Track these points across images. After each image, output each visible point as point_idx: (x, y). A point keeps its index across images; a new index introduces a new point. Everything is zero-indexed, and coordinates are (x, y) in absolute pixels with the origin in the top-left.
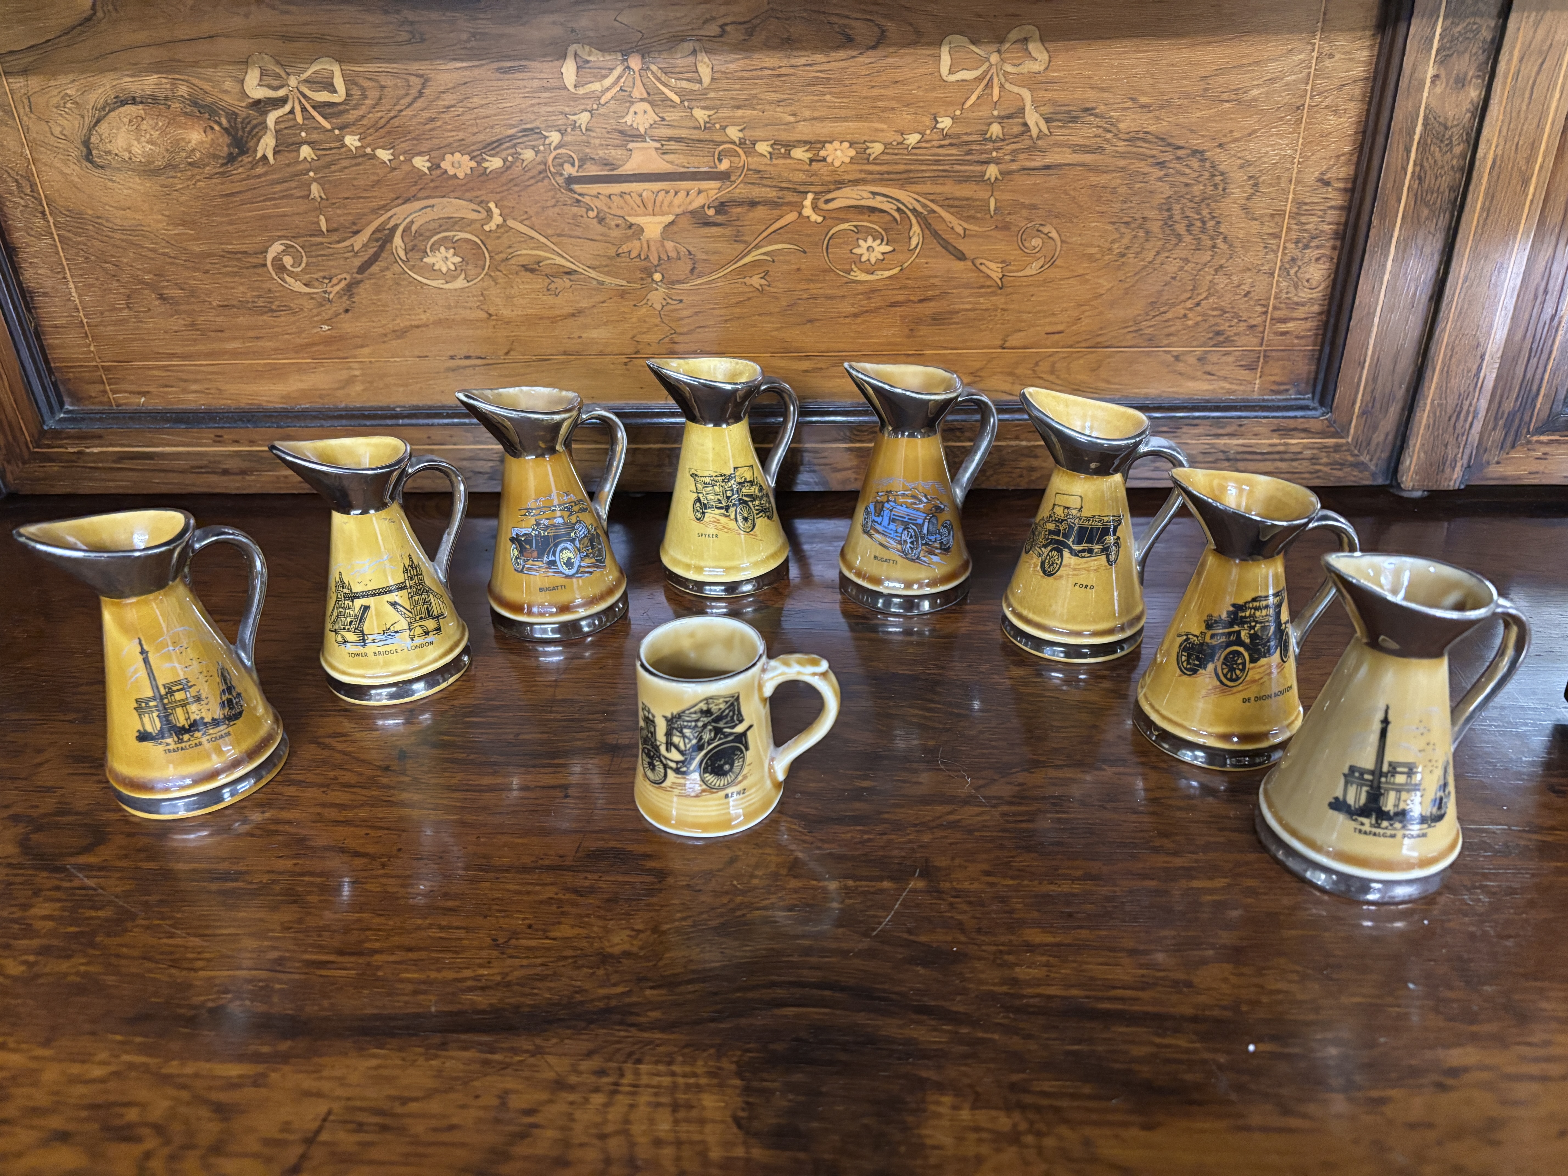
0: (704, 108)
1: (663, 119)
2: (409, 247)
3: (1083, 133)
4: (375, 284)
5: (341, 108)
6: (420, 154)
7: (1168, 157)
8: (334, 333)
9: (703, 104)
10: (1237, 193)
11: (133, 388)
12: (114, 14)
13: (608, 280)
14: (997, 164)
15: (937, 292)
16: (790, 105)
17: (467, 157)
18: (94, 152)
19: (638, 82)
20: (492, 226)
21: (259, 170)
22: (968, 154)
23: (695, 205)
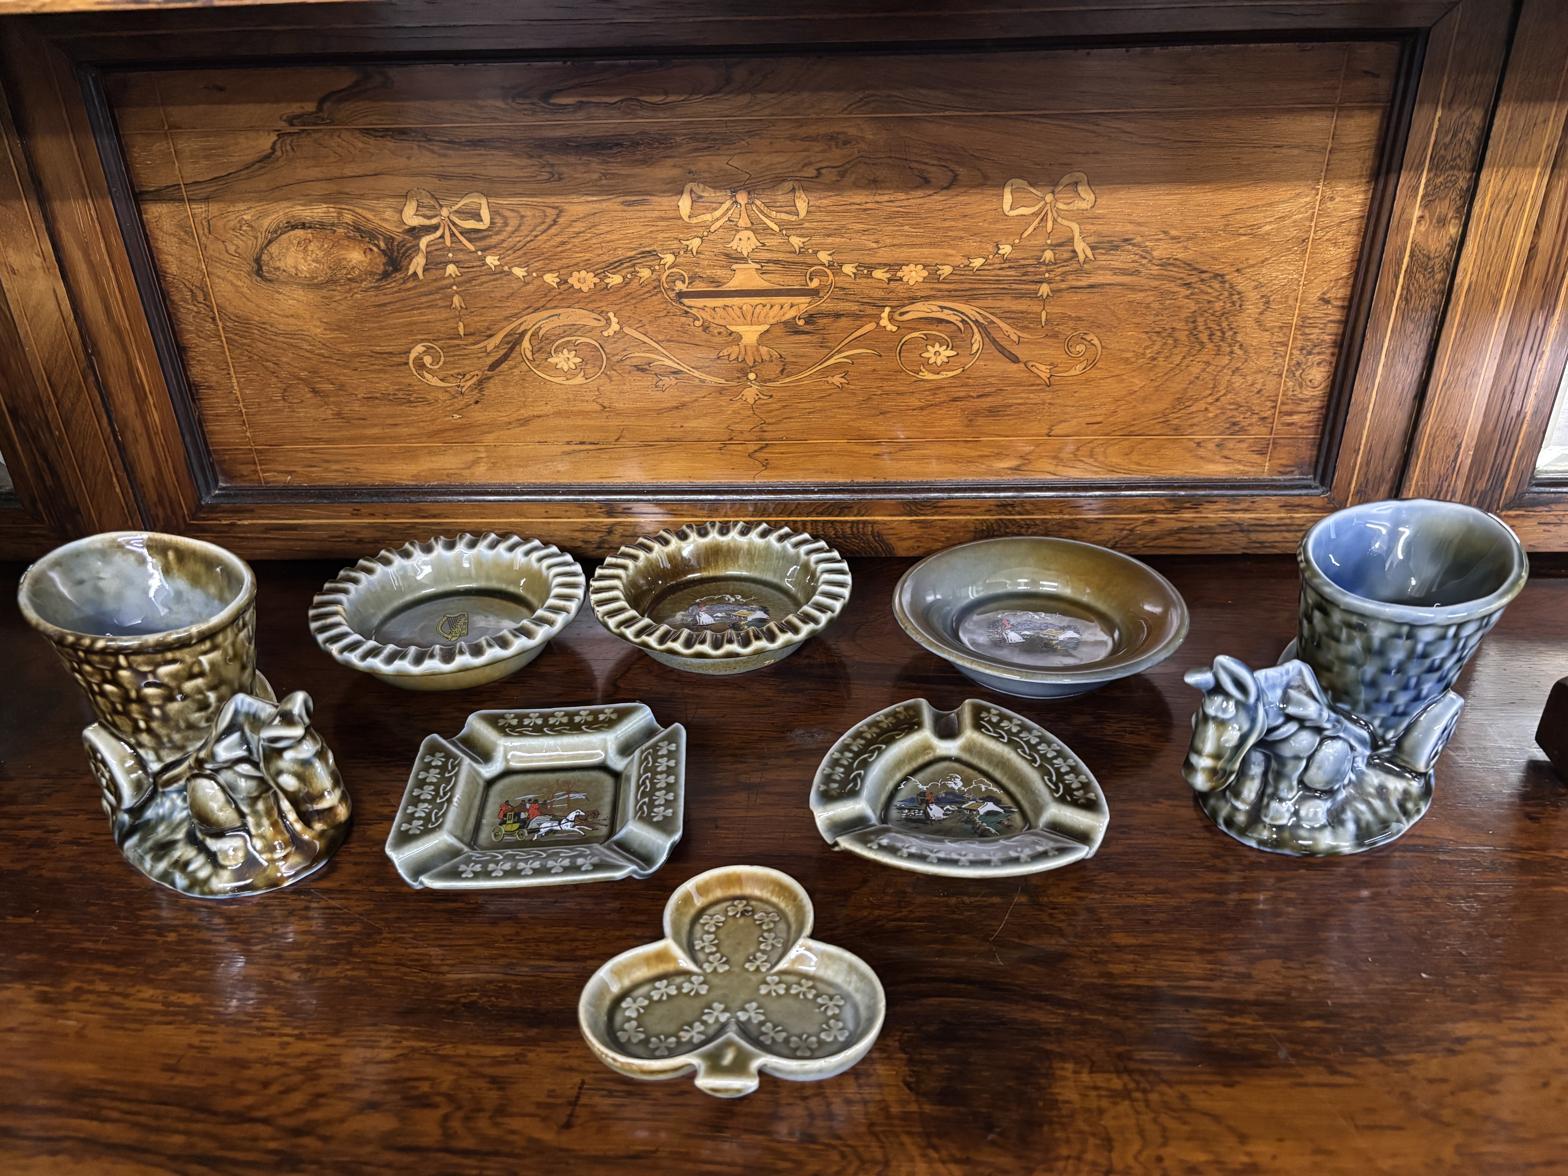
0: (799, 236)
1: (764, 245)
2: (536, 349)
3: (1123, 259)
4: (504, 380)
5: (485, 233)
6: (551, 271)
7: (1193, 279)
8: (464, 421)
9: (798, 232)
10: (1252, 308)
11: (282, 468)
12: (291, 154)
13: (709, 378)
14: (1049, 283)
15: (994, 389)
16: (874, 234)
17: (592, 274)
18: (264, 268)
19: (744, 214)
20: (611, 332)
21: (410, 285)
22: (1024, 275)
23: (788, 316)
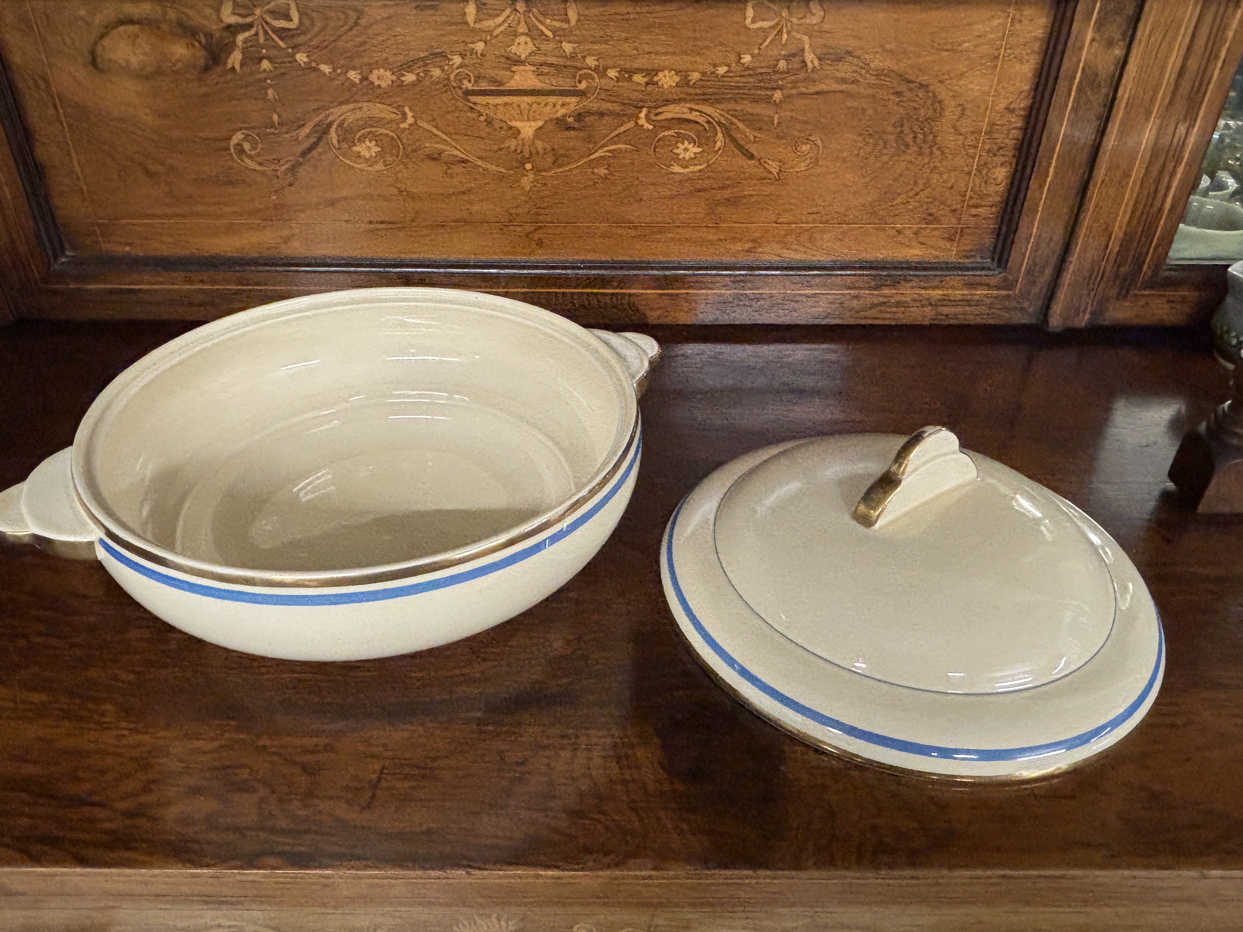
0: (569, 42)
1: (539, 49)
2: (341, 138)
3: (845, 69)
4: (314, 165)
5: (295, 32)
6: (354, 68)
7: (903, 88)
8: (281, 201)
9: (569, 38)
10: (950, 115)
11: (121, 240)
13: (491, 167)
14: (782, 90)
15: (732, 182)
16: (634, 42)
17: (388, 73)
18: (98, 60)
19: (522, 21)
20: (406, 124)
21: (229, 78)
22: (760, 81)
23: (559, 114)
